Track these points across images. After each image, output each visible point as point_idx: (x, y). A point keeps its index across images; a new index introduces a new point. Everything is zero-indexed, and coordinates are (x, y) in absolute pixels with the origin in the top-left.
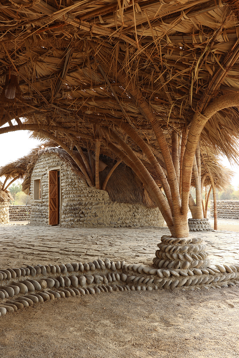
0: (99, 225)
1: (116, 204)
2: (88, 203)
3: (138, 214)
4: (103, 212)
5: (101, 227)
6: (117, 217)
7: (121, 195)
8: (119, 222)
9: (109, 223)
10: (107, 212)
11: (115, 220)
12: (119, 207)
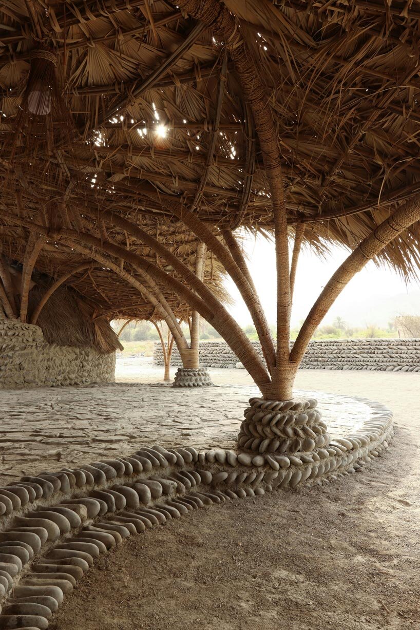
0: (26, 384)
1: (55, 347)
2: (6, 347)
3: (88, 364)
4: (34, 361)
5: (31, 388)
6: (56, 369)
7: (62, 334)
8: (59, 378)
9: (44, 380)
10: (41, 362)
11: (53, 374)
12: (60, 353)
